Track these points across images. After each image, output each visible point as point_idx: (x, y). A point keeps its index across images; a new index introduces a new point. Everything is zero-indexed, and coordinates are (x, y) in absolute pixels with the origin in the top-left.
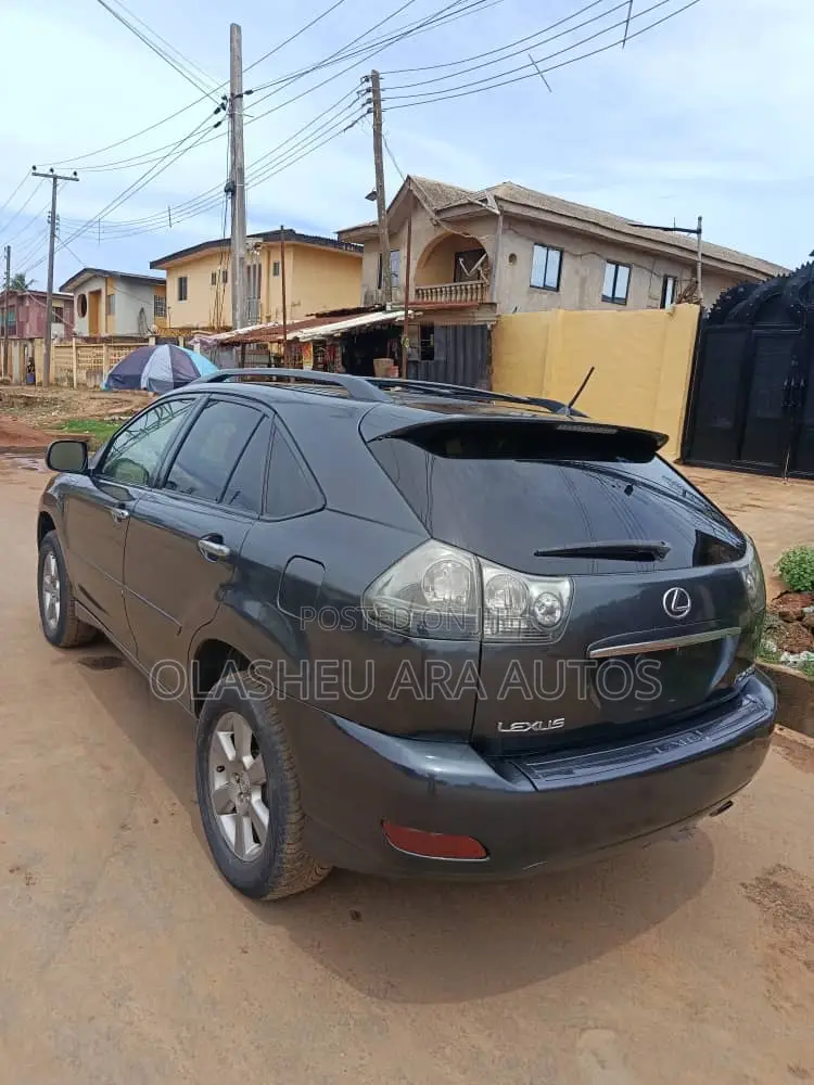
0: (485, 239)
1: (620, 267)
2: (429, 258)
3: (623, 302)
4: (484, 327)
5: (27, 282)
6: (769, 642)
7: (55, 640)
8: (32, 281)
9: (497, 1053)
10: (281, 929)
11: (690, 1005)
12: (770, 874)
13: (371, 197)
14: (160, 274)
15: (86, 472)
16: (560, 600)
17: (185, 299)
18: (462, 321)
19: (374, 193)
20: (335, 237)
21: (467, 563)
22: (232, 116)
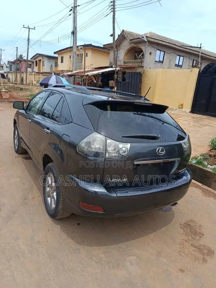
0: (143, 48)
1: (181, 57)
2: (127, 53)
3: (181, 66)
4: (140, 73)
5: (23, 57)
6: (205, 162)
7: (17, 152)
8: (24, 57)
9: (106, 259)
10: (59, 226)
11: (158, 252)
12: (188, 222)
13: (111, 36)
14: (56, 55)
15: (24, 109)
16: (127, 149)
17: (63, 62)
18: (134, 71)
19: (112, 35)
20: (103, 46)
21: (103, 139)
22: (74, 12)
